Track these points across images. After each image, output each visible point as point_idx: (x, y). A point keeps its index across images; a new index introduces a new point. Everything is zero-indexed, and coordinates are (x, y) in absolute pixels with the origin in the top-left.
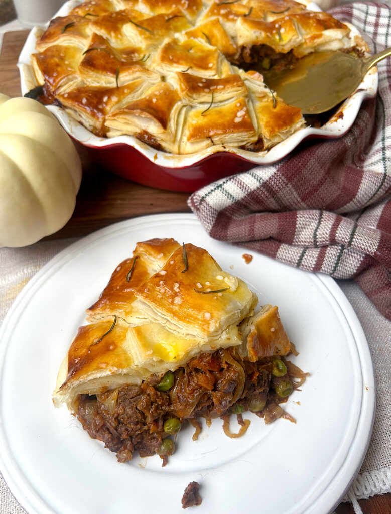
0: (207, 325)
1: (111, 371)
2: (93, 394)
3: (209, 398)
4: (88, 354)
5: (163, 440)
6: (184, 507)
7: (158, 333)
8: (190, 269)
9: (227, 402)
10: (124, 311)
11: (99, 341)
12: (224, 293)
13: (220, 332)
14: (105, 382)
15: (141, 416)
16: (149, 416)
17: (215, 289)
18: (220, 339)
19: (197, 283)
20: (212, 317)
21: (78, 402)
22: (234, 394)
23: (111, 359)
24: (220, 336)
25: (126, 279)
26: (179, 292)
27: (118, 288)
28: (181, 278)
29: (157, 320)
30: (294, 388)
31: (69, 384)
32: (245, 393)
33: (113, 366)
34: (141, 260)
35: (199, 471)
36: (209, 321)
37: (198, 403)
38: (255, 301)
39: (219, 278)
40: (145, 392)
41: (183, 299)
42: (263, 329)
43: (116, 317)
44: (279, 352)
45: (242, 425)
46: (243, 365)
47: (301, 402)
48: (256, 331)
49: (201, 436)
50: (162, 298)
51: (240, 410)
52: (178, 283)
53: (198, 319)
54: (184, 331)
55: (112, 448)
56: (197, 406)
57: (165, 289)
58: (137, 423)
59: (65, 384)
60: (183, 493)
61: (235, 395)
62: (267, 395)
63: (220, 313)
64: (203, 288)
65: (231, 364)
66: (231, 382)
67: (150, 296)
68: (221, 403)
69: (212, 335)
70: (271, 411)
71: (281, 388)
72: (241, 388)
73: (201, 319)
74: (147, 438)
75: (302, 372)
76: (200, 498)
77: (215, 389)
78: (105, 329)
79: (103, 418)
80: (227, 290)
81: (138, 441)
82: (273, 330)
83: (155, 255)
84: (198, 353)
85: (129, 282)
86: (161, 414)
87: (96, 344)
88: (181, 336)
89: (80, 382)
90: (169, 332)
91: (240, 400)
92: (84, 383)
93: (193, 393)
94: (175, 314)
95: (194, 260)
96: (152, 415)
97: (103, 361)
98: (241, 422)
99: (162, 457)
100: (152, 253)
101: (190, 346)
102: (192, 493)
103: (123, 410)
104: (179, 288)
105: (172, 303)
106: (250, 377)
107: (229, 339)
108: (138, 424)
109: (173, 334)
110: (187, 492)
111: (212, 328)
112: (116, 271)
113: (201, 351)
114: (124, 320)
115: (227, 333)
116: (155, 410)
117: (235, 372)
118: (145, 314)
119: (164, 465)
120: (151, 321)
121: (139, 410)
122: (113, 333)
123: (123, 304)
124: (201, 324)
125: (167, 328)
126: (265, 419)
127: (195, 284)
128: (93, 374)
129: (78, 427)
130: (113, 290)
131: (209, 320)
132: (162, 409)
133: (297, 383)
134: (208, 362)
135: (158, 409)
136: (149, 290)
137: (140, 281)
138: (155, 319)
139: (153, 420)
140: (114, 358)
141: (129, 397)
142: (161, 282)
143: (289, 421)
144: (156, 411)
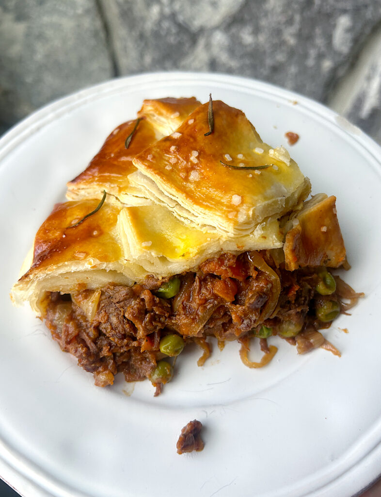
0: (235, 213)
1: (90, 264)
2: (67, 293)
3: (225, 314)
4: (62, 238)
5: (158, 362)
6: (180, 452)
7: (163, 220)
8: (216, 134)
9: (251, 321)
10: (117, 186)
11: (79, 223)
12: (263, 171)
13: (253, 225)
14: (82, 278)
15: (130, 327)
16: (141, 328)
17: (251, 165)
18: (251, 236)
19: (225, 154)
20: (243, 202)
21: (46, 302)
22: (261, 311)
23: (93, 247)
24: (251, 231)
25: (124, 144)
26: (197, 164)
27: (112, 155)
28: (202, 144)
29: (163, 202)
30: (342, 310)
31: (31, 276)
32: (276, 312)
33: (94, 256)
34: (147, 123)
35: (204, 406)
36: (239, 208)
37: (210, 319)
38: (306, 187)
39: (258, 151)
40: (138, 296)
41: (202, 174)
42: (310, 227)
43: (105, 194)
44: (328, 261)
45: (266, 353)
46: (279, 272)
47: (349, 330)
48: (300, 228)
49: (209, 362)
50: (172, 171)
51: (266, 332)
52: (197, 151)
53: (222, 204)
54: (200, 220)
55: (87, 367)
56: (209, 322)
57: (178, 159)
58: (124, 336)
59: (26, 276)
60: (180, 433)
61: (263, 314)
62: (305, 317)
63: (256, 198)
64: (233, 161)
65: (263, 270)
66: (261, 294)
67: (154, 166)
68: (243, 321)
69: (239, 228)
70: (307, 338)
71: (324, 310)
72: (272, 304)
73: (225, 203)
74: (135, 357)
75: (353, 291)
76: (203, 442)
77: (236, 302)
78: (89, 208)
79: (78, 326)
80: (269, 169)
81: (124, 360)
82: (324, 229)
83: (168, 115)
84: (216, 253)
85: (128, 148)
86: (158, 328)
87: (75, 227)
88: (196, 226)
89: (47, 275)
90: (178, 220)
91: (268, 320)
92: (53, 277)
93: (204, 304)
94: (189, 195)
95: (224, 122)
96: (145, 329)
97: (81, 250)
98: (266, 347)
99: (155, 384)
100: (164, 111)
101: (206, 241)
102: (191, 435)
103: (106, 318)
104: (198, 158)
105: (186, 179)
106: (286, 290)
107: (264, 237)
108: (125, 338)
109: (183, 223)
110: (185, 433)
111: (242, 218)
112: (112, 134)
113: (222, 249)
114: (117, 198)
115: (263, 229)
116: (150, 321)
117: (267, 282)
118: (147, 192)
119: (157, 394)
120: (153, 202)
121: (128, 320)
122: (101, 213)
123: (117, 177)
124: (225, 211)
125: (175, 214)
126: (299, 348)
127: (222, 155)
128: (66, 266)
129: (46, 335)
130: (105, 158)
131: (239, 206)
132: (160, 322)
133: (346, 304)
134: (230, 267)
135: (155, 320)
136: (154, 157)
137: (143, 147)
138: (160, 201)
139: (145, 334)
140: (97, 247)
141: (115, 301)
142: (173, 148)
143: (331, 353)
144: (152, 323)
